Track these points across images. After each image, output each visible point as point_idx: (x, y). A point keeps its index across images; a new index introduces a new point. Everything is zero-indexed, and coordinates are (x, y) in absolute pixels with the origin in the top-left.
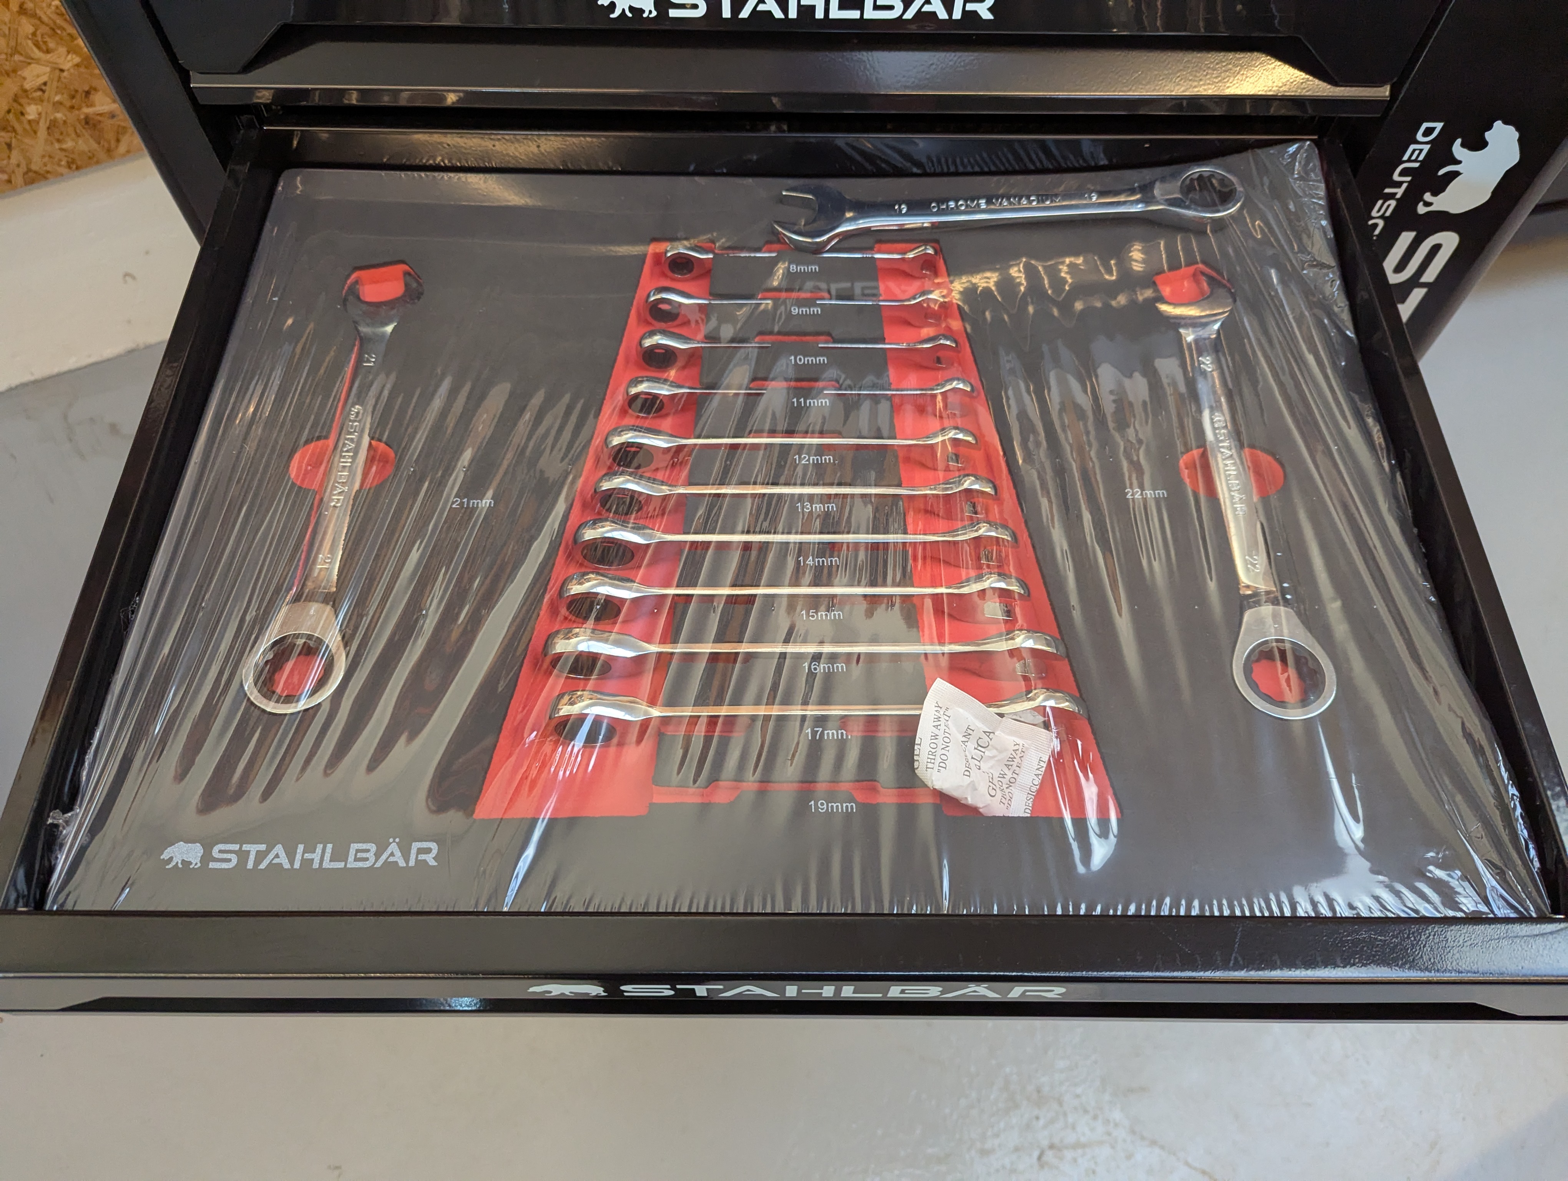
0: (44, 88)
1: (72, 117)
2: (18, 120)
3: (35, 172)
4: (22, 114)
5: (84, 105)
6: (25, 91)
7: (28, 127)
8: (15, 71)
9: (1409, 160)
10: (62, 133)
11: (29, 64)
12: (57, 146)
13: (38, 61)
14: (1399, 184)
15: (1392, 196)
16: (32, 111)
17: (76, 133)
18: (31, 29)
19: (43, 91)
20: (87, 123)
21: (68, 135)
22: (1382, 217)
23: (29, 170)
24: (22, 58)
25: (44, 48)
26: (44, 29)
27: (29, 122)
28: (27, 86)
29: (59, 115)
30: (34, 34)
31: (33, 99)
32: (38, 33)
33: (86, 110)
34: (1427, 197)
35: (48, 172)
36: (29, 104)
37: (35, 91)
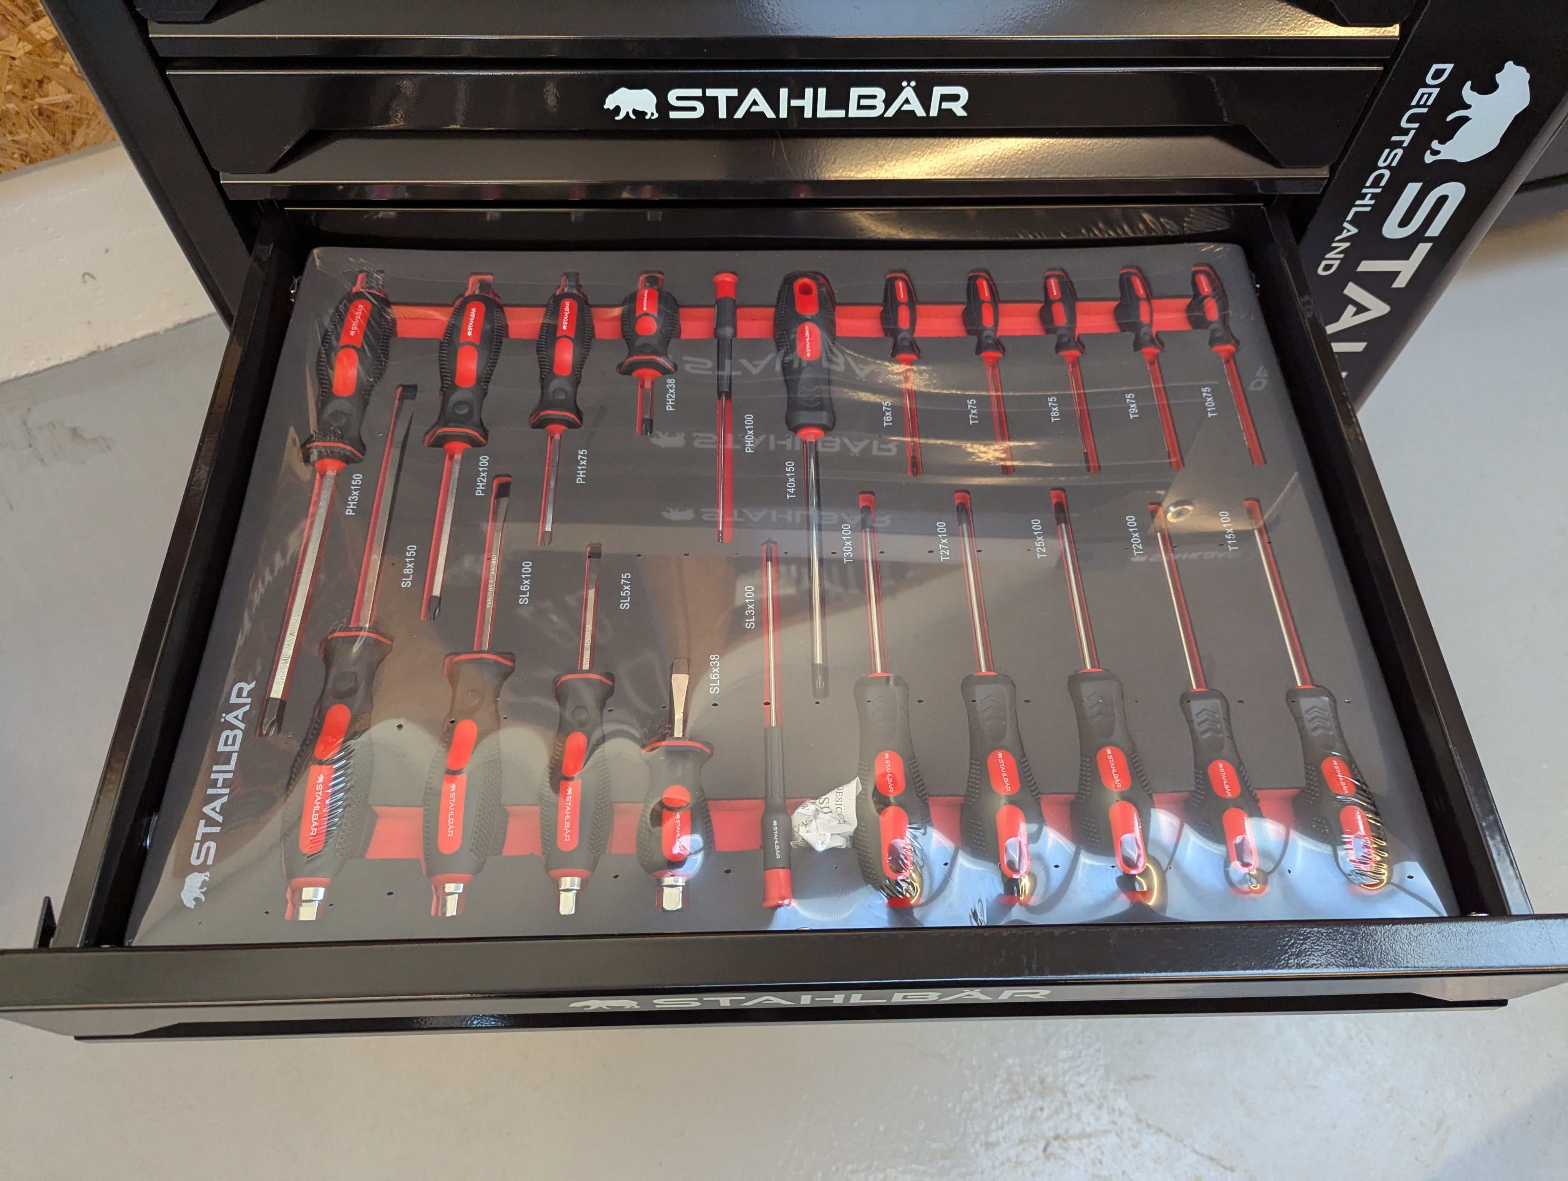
1: (24, 107)
5: (37, 95)
9: (1418, 106)
10: (14, 124)
12: (10, 138)
14: (1406, 132)
15: (1399, 144)
17: (29, 124)
20: (41, 114)
21: (21, 126)
22: (1388, 167)
29: (11, 106)
33: (39, 100)
34: (1435, 145)
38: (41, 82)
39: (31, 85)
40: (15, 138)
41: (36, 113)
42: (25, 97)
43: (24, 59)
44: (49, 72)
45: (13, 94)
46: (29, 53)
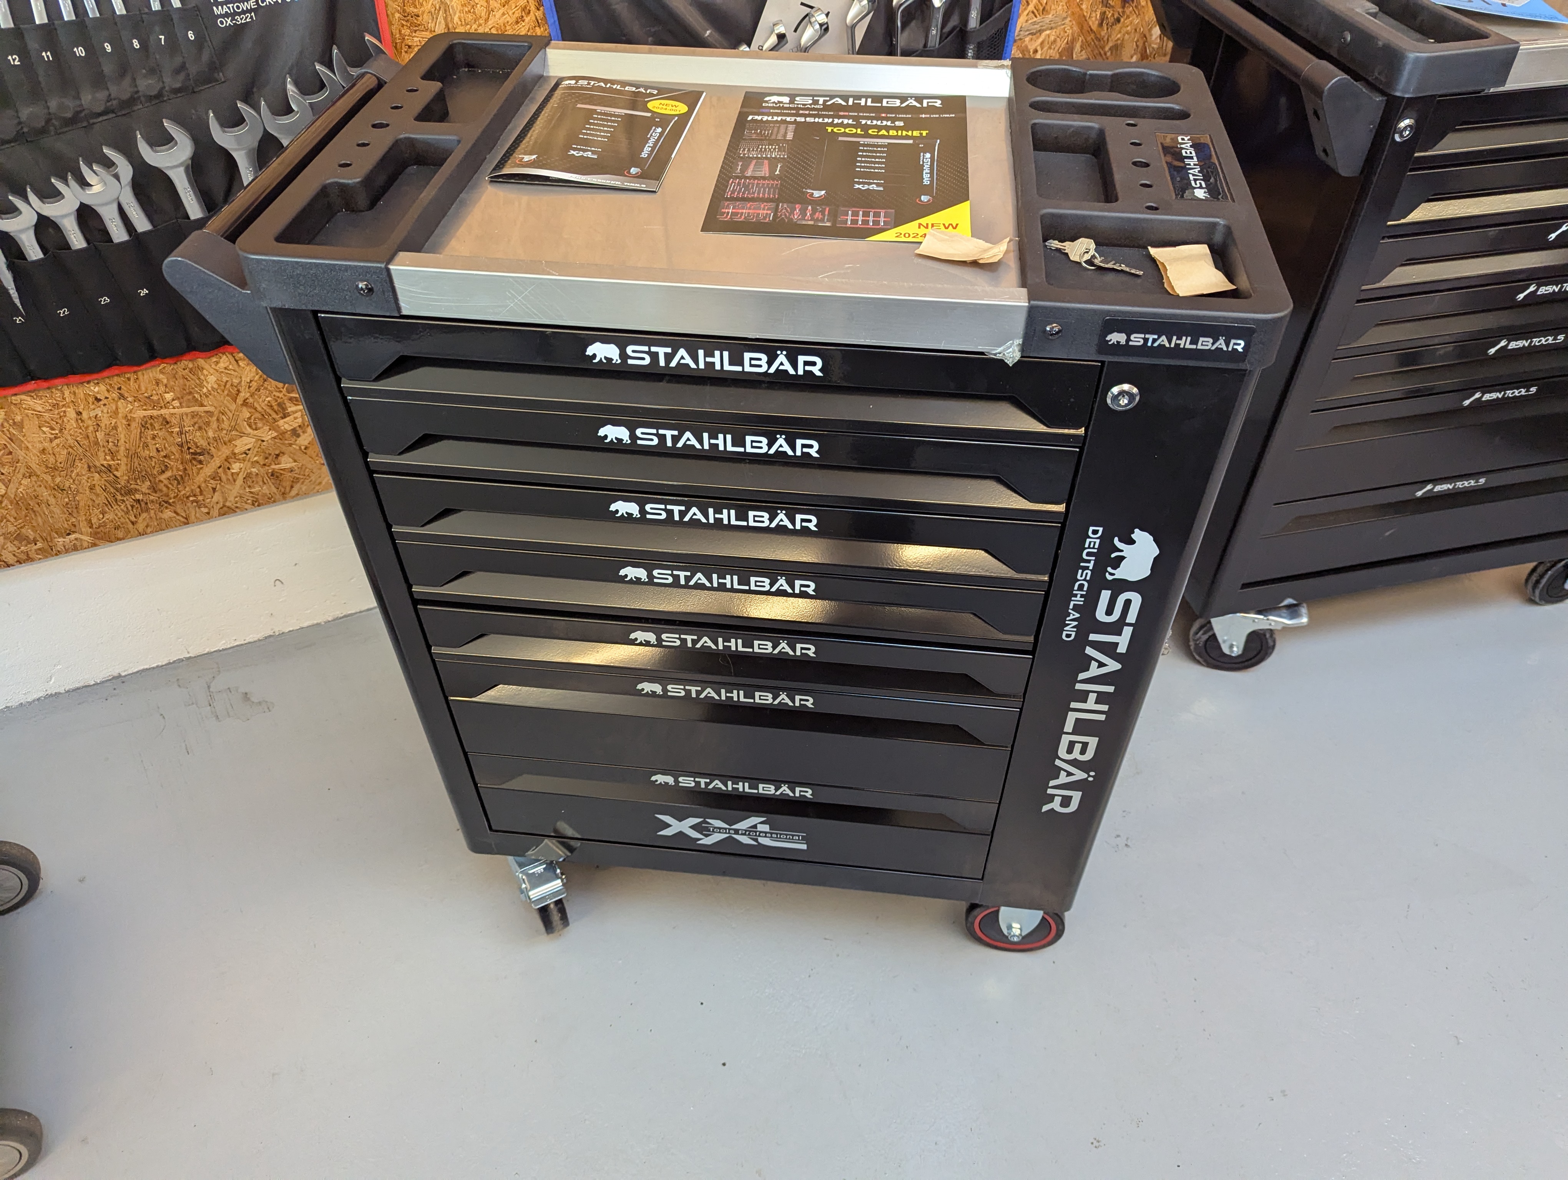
0: (247, 452)
1: (262, 471)
2: (225, 473)
3: (228, 507)
4: (229, 469)
5: (273, 463)
6: (235, 454)
7: (230, 477)
8: (230, 441)
9: (1089, 547)
10: (253, 482)
11: (241, 437)
12: (248, 490)
13: (248, 435)
14: (1089, 561)
15: (1087, 568)
16: (236, 467)
17: (263, 481)
18: (248, 415)
19: (247, 454)
20: (272, 475)
21: (257, 482)
22: (1085, 580)
23: (224, 506)
24: (238, 434)
25: (254, 427)
26: (258, 415)
27: (232, 473)
28: (236, 451)
29: (253, 470)
30: (250, 418)
31: (239, 459)
32: (253, 417)
33: (273, 467)
34: (1109, 569)
35: (237, 507)
36: (235, 462)
37: (242, 454)
38: (278, 455)
39: (270, 458)
40: (252, 490)
41: (269, 475)
42: (265, 465)
43: (270, 441)
44: (284, 449)
45: (258, 462)
46: (275, 438)
